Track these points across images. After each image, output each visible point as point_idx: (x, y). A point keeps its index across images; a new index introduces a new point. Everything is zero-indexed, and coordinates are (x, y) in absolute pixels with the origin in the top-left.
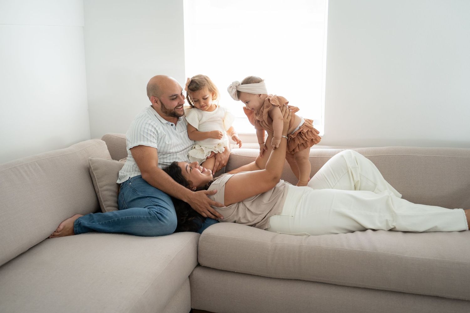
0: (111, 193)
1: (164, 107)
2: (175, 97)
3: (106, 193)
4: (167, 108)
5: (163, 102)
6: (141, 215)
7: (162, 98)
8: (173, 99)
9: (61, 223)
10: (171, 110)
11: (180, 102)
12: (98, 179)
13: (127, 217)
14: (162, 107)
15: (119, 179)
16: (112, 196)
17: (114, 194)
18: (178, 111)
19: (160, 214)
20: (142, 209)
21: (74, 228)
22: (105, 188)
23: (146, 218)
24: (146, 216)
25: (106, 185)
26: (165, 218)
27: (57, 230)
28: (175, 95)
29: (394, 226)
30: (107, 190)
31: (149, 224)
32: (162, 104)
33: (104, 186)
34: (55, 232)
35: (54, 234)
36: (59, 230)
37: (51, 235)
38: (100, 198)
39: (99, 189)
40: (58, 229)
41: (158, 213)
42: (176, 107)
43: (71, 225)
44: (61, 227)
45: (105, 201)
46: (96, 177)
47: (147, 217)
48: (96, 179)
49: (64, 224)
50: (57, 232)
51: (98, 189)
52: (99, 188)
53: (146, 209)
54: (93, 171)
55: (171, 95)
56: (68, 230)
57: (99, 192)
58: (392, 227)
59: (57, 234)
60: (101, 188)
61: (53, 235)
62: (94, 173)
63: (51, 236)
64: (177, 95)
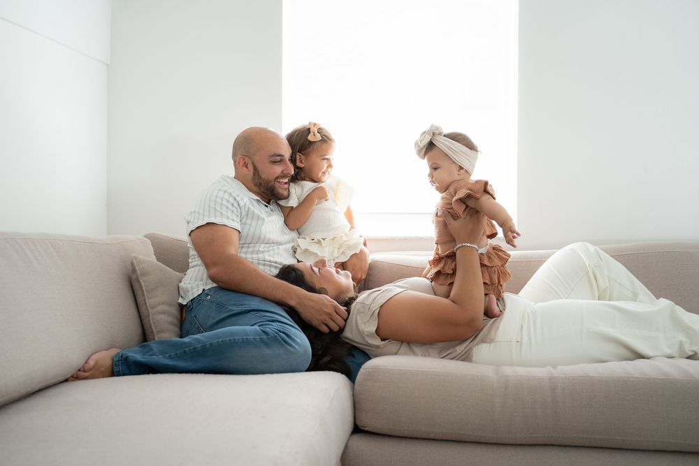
0: (170, 319)
1: (258, 175)
2: (279, 158)
3: (162, 317)
4: (263, 176)
5: (257, 166)
6: (249, 335)
7: (256, 158)
8: (275, 162)
9: (91, 355)
10: (268, 182)
11: (286, 169)
12: (149, 292)
13: (221, 340)
14: (254, 175)
15: (182, 297)
16: (171, 323)
17: (176, 322)
18: (280, 187)
19: (283, 333)
20: (248, 328)
21: (114, 367)
22: (160, 308)
23: (258, 340)
24: (258, 337)
25: (163, 303)
26: (293, 340)
27: (83, 366)
28: (279, 155)
29: (693, 351)
30: (164, 312)
31: (267, 351)
32: (255, 169)
33: (159, 304)
34: (79, 370)
35: (77, 375)
36: (87, 367)
37: (72, 376)
38: (151, 327)
39: (150, 311)
40: (87, 365)
41: (280, 331)
42: (277, 178)
43: (108, 363)
44: (92, 363)
45: (159, 332)
46: (144, 288)
47: (261, 338)
48: (145, 291)
49: (95, 357)
50: (84, 371)
51: (148, 310)
52: (149, 308)
53: (256, 327)
54: (140, 277)
55: (272, 154)
56: (103, 369)
57: (148, 316)
58: (691, 353)
59: (82, 374)
60: (153, 308)
61: (75, 376)
62: (141, 281)
63: (72, 378)
64: (282, 156)
